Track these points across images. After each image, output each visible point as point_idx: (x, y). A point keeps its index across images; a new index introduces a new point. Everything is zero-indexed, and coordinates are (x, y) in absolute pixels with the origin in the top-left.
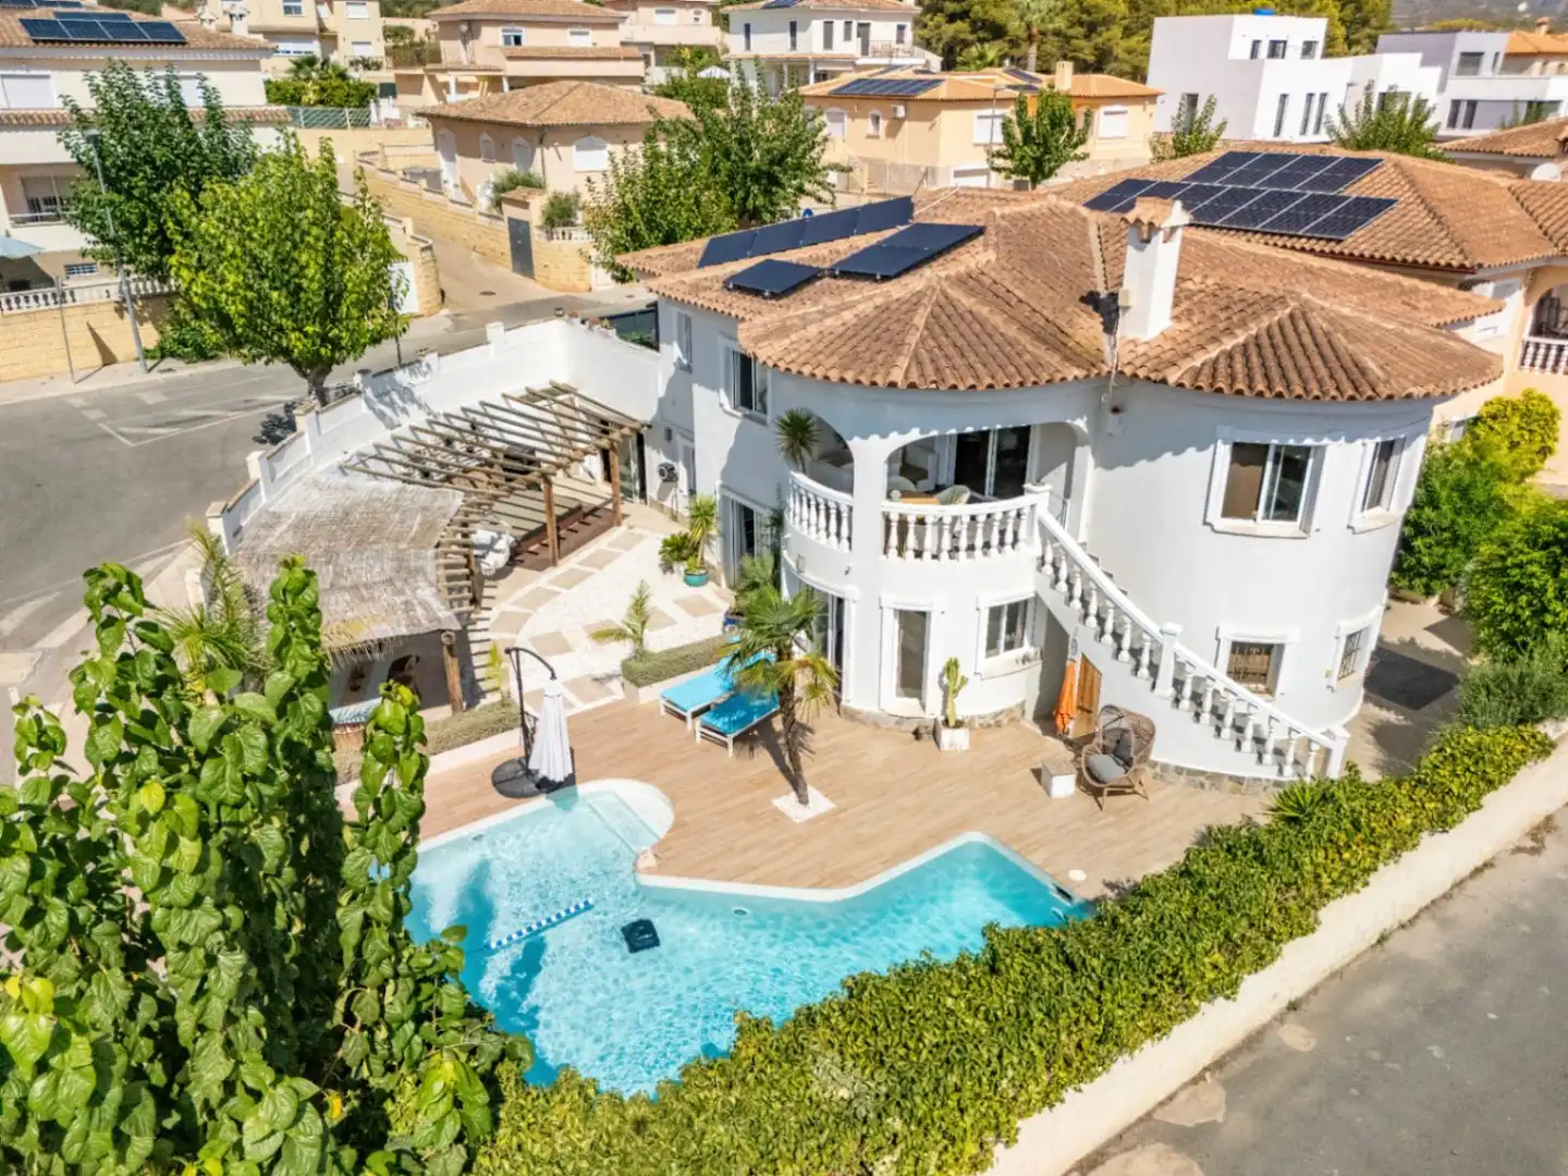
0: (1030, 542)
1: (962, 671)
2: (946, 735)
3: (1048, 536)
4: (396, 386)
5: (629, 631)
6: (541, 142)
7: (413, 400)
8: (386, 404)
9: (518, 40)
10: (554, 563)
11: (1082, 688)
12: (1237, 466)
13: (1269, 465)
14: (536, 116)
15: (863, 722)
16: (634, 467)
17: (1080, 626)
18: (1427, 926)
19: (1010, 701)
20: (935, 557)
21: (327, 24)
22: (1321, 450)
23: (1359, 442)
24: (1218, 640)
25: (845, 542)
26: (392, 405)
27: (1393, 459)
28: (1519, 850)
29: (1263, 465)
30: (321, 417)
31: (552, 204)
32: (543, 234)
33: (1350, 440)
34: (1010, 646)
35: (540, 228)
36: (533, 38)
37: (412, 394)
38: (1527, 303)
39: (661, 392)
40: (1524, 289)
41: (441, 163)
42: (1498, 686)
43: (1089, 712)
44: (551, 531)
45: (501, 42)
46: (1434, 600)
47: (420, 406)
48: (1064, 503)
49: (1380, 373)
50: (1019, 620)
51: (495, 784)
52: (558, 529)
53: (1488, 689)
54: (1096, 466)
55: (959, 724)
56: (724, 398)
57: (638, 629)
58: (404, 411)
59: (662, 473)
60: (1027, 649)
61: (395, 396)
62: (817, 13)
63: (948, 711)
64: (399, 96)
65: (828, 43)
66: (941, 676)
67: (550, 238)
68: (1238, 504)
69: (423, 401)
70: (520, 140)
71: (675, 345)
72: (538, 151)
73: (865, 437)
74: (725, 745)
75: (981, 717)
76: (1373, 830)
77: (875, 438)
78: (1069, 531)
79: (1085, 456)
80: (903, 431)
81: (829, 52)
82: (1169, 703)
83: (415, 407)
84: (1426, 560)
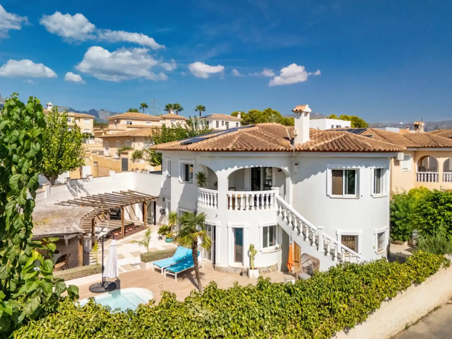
0: (274, 206)
1: (255, 249)
2: (251, 272)
3: (280, 204)
4: (77, 183)
5: (144, 243)
6: (134, 140)
7: (83, 189)
8: (74, 189)
9: (131, 123)
10: (122, 238)
11: (295, 253)
12: (334, 177)
13: (344, 177)
14: (133, 134)
15: (223, 272)
16: (152, 214)
17: (292, 231)
18: (421, 324)
19: (272, 263)
20: (244, 210)
21: (78, 125)
22: (359, 169)
23: (369, 168)
24: (337, 235)
25: (215, 206)
26: (75, 189)
27: (381, 178)
28: (448, 303)
29: (342, 177)
30: (51, 188)
31: (135, 153)
32: (132, 161)
33: (366, 167)
34: (271, 245)
35: (131, 160)
36: (135, 123)
37: (83, 187)
38: (415, 162)
39: (162, 187)
40: (413, 158)
41: (104, 149)
42: (427, 245)
43: (298, 262)
44: (123, 229)
45: (126, 123)
46: (406, 243)
47: (85, 191)
48: (284, 196)
49: (371, 145)
50: (273, 236)
51: (90, 290)
52: (125, 230)
53: (425, 246)
54: (292, 183)
55: (255, 269)
56: (180, 178)
57: (147, 242)
58: (79, 191)
59: (161, 211)
60: (277, 245)
61: (77, 187)
62: (215, 119)
63: (252, 265)
64: (95, 139)
65: (217, 126)
66: (248, 252)
67: (134, 162)
68: (336, 190)
69: (86, 190)
70: (128, 141)
71: (167, 171)
72: (133, 143)
73: (220, 170)
74: (173, 277)
75: (263, 268)
76: (394, 275)
77: (223, 170)
78: (286, 202)
79: (289, 181)
80: (232, 167)
81: (217, 128)
82: (323, 254)
83: (83, 191)
84: (400, 228)
